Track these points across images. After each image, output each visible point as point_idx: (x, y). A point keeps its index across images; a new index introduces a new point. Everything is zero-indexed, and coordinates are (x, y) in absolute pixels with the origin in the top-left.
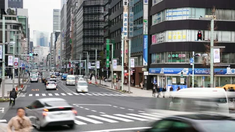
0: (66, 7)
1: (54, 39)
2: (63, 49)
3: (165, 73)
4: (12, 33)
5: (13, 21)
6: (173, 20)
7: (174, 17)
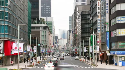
0: (74, 15)
1: (69, 34)
2: (73, 40)
3: (117, 54)
4: (43, 31)
5: (43, 25)
6: (121, 22)
7: (121, 21)
